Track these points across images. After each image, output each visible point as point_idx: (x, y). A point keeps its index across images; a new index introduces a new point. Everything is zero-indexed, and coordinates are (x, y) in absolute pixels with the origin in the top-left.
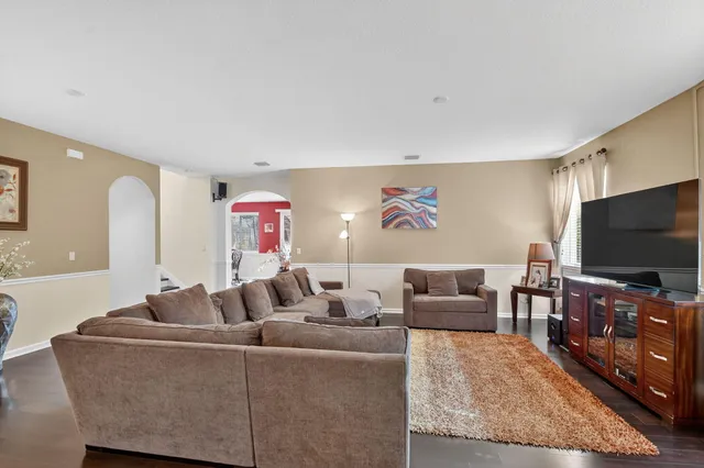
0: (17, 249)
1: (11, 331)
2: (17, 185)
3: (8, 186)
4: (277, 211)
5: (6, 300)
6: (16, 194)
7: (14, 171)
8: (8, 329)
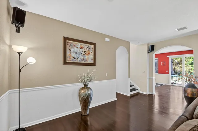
0: (93, 72)
1: (91, 101)
2: (93, 51)
3: (91, 52)
4: (167, 56)
5: (90, 90)
6: (93, 54)
7: (92, 46)
8: (90, 101)
